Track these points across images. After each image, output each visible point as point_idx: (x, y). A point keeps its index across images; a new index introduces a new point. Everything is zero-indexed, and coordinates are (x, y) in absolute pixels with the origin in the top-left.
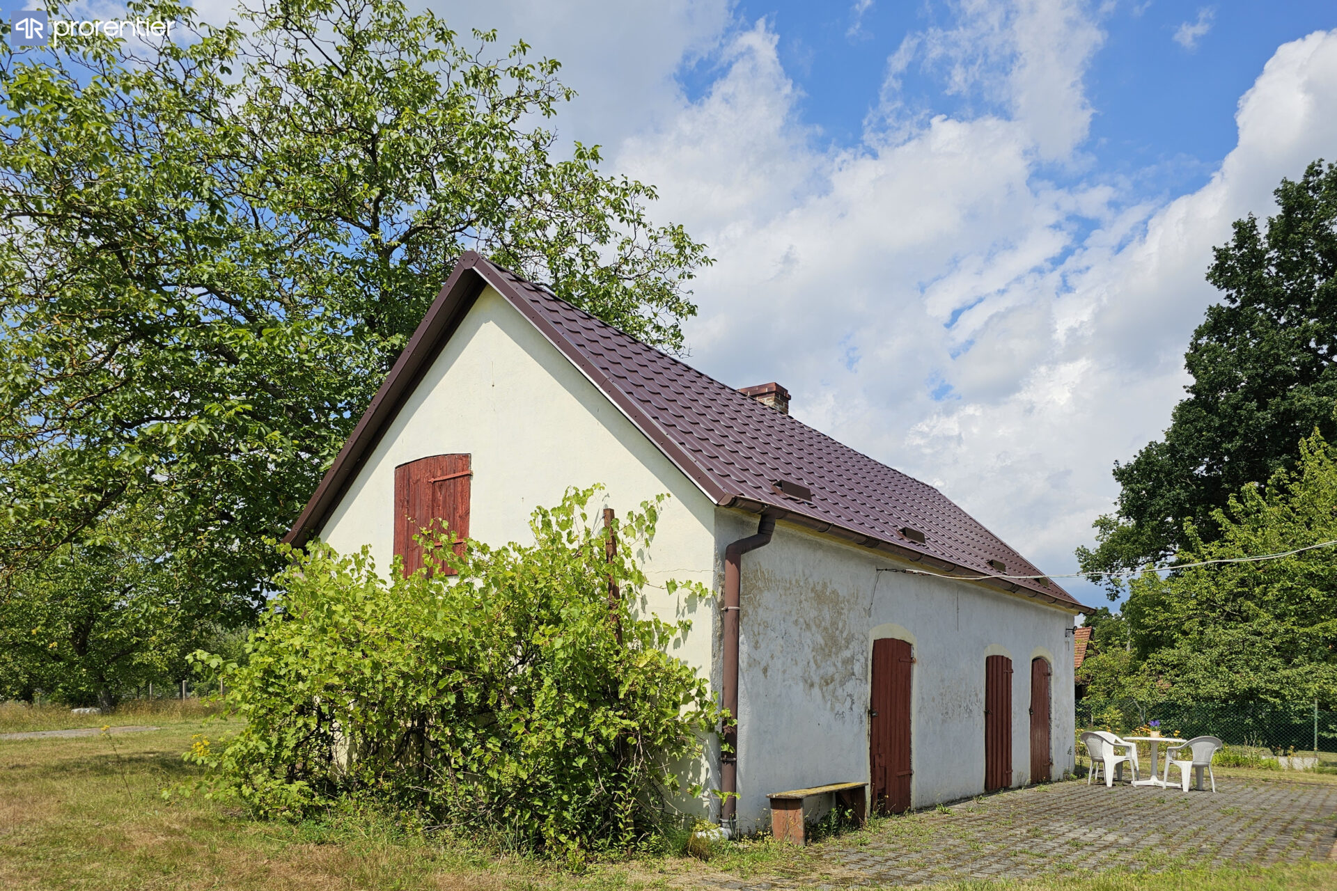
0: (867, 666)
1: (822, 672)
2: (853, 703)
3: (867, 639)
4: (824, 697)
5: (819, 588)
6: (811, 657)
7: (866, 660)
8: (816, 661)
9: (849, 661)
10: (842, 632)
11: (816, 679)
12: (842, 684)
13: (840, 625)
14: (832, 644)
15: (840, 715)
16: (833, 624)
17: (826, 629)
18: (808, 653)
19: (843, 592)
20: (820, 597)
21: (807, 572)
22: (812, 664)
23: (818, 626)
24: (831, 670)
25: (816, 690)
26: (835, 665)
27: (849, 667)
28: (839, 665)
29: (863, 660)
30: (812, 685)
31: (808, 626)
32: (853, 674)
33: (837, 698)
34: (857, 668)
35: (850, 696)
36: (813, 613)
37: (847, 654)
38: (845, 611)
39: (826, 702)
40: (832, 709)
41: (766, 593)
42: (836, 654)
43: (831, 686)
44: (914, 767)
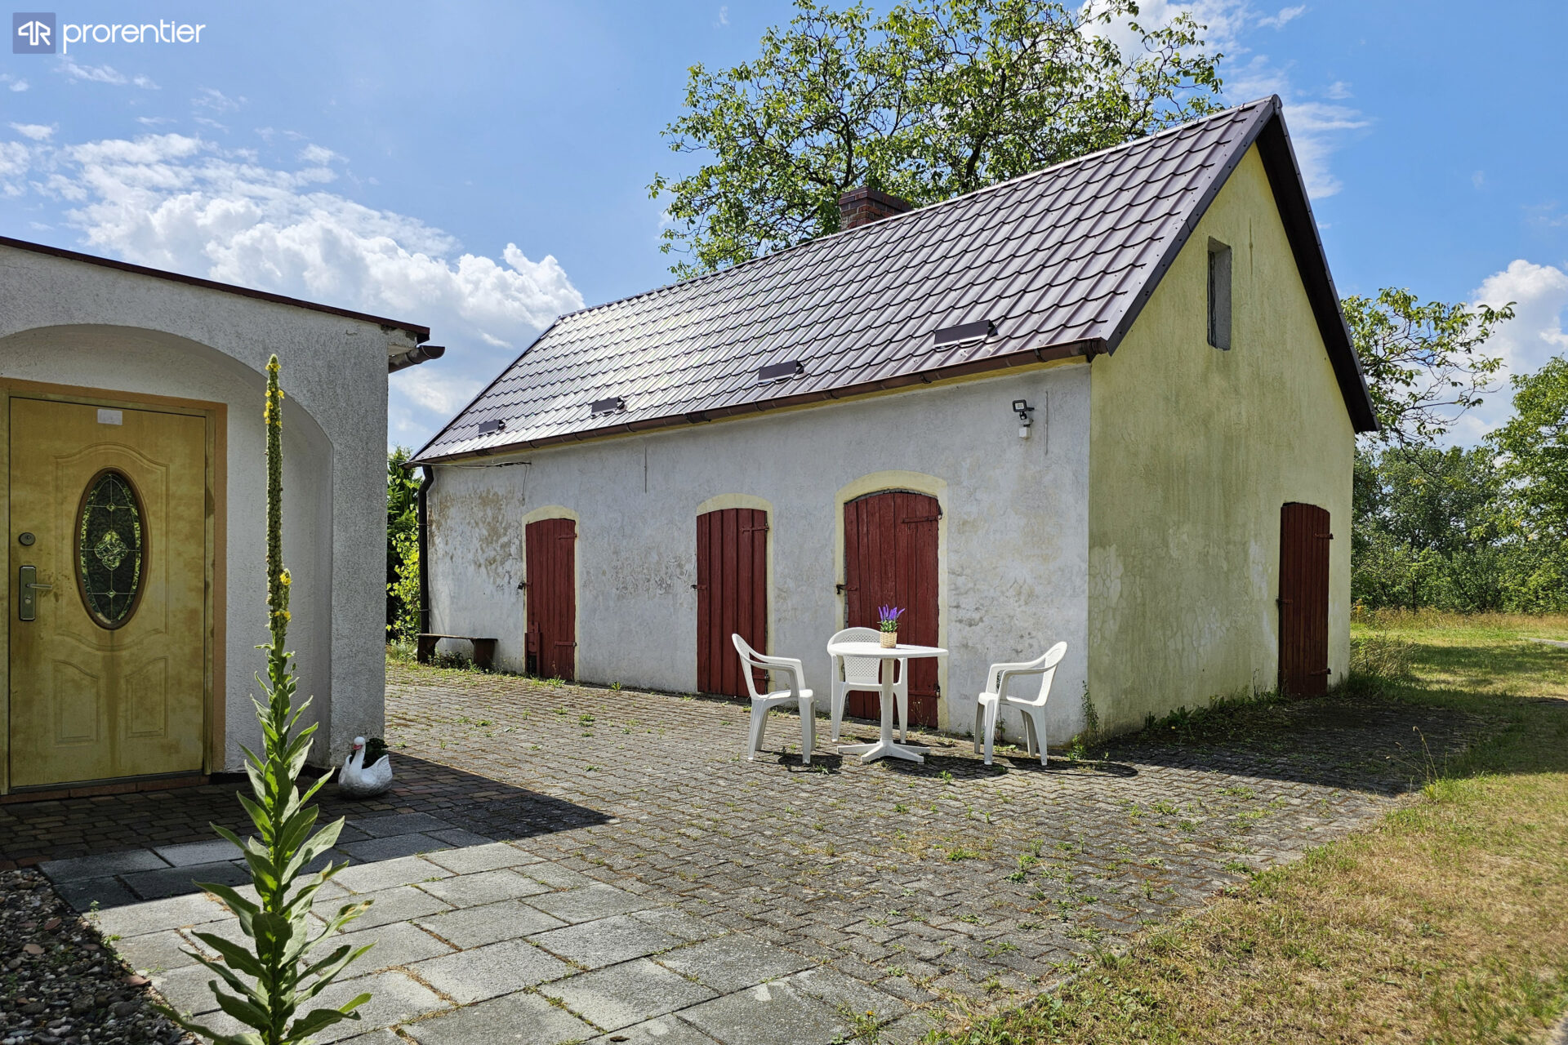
0: (521, 547)
1: (485, 555)
2: (510, 577)
3: (520, 525)
4: (488, 573)
5: (484, 495)
6: (478, 546)
7: (521, 542)
8: (482, 549)
9: (508, 544)
10: (501, 523)
11: (482, 561)
12: (502, 563)
13: (500, 518)
14: (494, 534)
15: (500, 587)
16: (495, 518)
17: (489, 523)
18: (476, 543)
19: (501, 492)
20: (485, 501)
21: (476, 486)
22: (479, 550)
23: (484, 522)
24: (493, 553)
25: (483, 569)
26: (495, 550)
27: (507, 550)
28: (498, 549)
29: (517, 542)
30: (480, 566)
31: (477, 524)
32: (510, 555)
33: (498, 574)
34: (513, 550)
35: (508, 572)
36: (481, 514)
37: (505, 539)
38: (503, 507)
39: (489, 577)
40: (494, 583)
41: (452, 509)
42: (497, 541)
43: (494, 566)
44: (577, 640)
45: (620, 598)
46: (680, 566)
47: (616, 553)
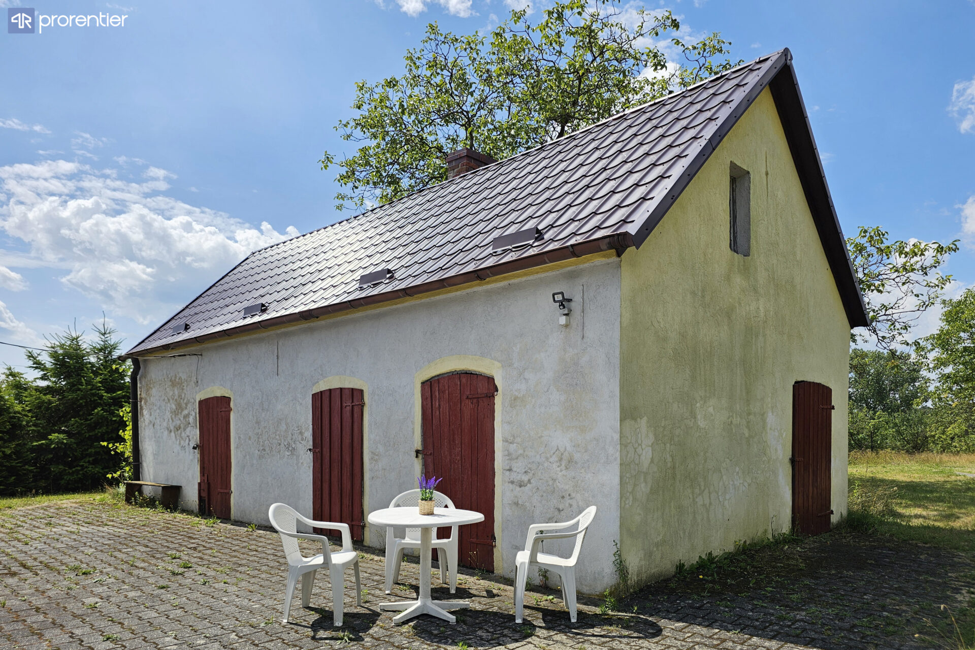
0: (196, 418)
1: (174, 424)
2: (189, 441)
3: (195, 401)
4: (176, 437)
5: (173, 379)
6: (169, 417)
7: (196, 414)
8: (172, 419)
9: (186, 417)
10: (184, 400)
11: (172, 428)
12: (185, 430)
13: (183, 396)
14: (179, 408)
15: (183, 447)
16: (180, 396)
17: (176, 400)
18: (168, 414)
19: (184, 377)
20: (173, 384)
21: (168, 372)
22: (170, 420)
23: (173, 399)
24: (178, 422)
25: (173, 434)
26: (180, 419)
27: (187, 420)
28: (182, 419)
29: (194, 414)
30: (171, 431)
31: (169, 400)
32: (189, 423)
33: (182, 437)
34: (191, 419)
35: (188, 436)
36: (171, 393)
37: (185, 412)
38: (185, 387)
39: (176, 440)
40: (180, 444)
41: (154, 390)
42: (181, 413)
43: (179, 432)
44: (232, 489)
45: (261, 457)
46: (301, 433)
47: (258, 423)
